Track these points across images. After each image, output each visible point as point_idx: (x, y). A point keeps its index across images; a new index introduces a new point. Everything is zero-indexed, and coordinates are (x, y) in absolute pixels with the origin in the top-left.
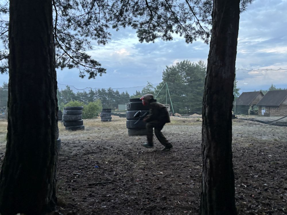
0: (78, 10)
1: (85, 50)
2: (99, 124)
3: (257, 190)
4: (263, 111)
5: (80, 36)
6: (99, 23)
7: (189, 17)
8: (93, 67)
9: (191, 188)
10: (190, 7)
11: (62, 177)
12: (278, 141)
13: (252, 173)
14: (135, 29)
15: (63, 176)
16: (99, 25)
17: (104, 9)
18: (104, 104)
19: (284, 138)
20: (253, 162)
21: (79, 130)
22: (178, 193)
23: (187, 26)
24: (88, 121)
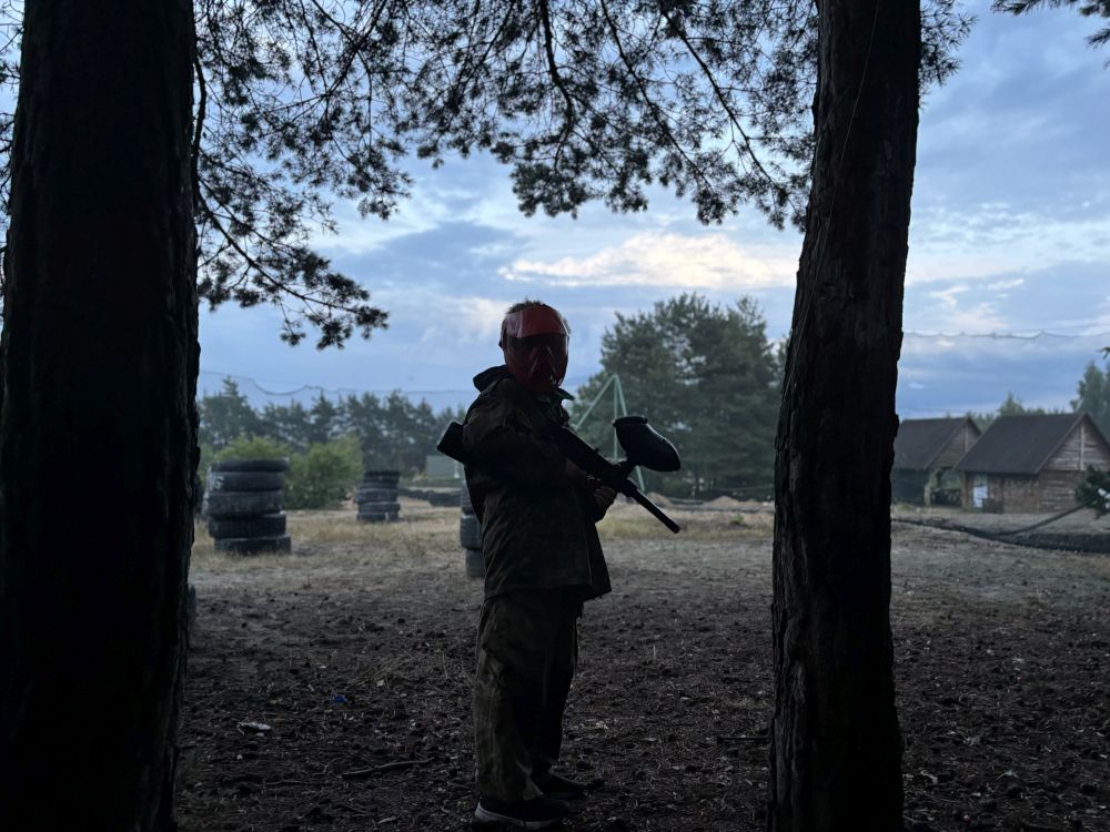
0: (290, 81)
1: (306, 238)
2: (347, 529)
3: (979, 795)
4: (980, 494)
5: (290, 180)
6: (367, 135)
7: (712, 124)
8: (337, 304)
9: (721, 786)
10: (717, 89)
11: (198, 742)
12: (1042, 606)
13: (954, 729)
14: (504, 162)
15: (199, 738)
16: (368, 143)
17: (390, 81)
18: (372, 452)
19: (1064, 595)
20: (957, 685)
21: (268, 551)
22: (670, 806)
23: (706, 160)
24: (304, 519)
